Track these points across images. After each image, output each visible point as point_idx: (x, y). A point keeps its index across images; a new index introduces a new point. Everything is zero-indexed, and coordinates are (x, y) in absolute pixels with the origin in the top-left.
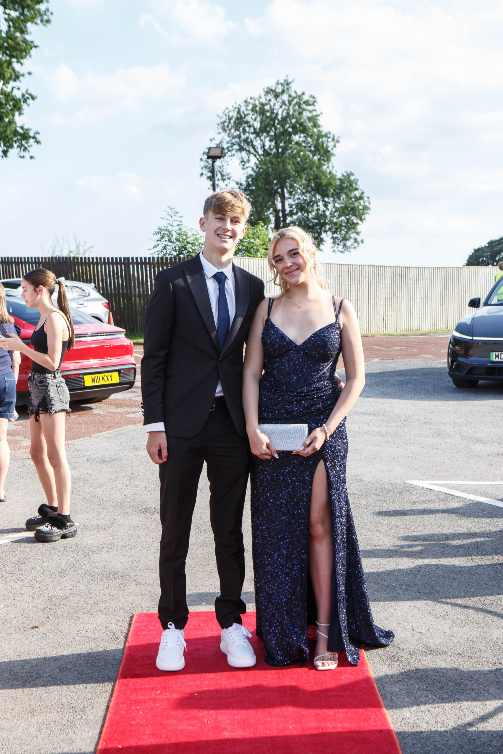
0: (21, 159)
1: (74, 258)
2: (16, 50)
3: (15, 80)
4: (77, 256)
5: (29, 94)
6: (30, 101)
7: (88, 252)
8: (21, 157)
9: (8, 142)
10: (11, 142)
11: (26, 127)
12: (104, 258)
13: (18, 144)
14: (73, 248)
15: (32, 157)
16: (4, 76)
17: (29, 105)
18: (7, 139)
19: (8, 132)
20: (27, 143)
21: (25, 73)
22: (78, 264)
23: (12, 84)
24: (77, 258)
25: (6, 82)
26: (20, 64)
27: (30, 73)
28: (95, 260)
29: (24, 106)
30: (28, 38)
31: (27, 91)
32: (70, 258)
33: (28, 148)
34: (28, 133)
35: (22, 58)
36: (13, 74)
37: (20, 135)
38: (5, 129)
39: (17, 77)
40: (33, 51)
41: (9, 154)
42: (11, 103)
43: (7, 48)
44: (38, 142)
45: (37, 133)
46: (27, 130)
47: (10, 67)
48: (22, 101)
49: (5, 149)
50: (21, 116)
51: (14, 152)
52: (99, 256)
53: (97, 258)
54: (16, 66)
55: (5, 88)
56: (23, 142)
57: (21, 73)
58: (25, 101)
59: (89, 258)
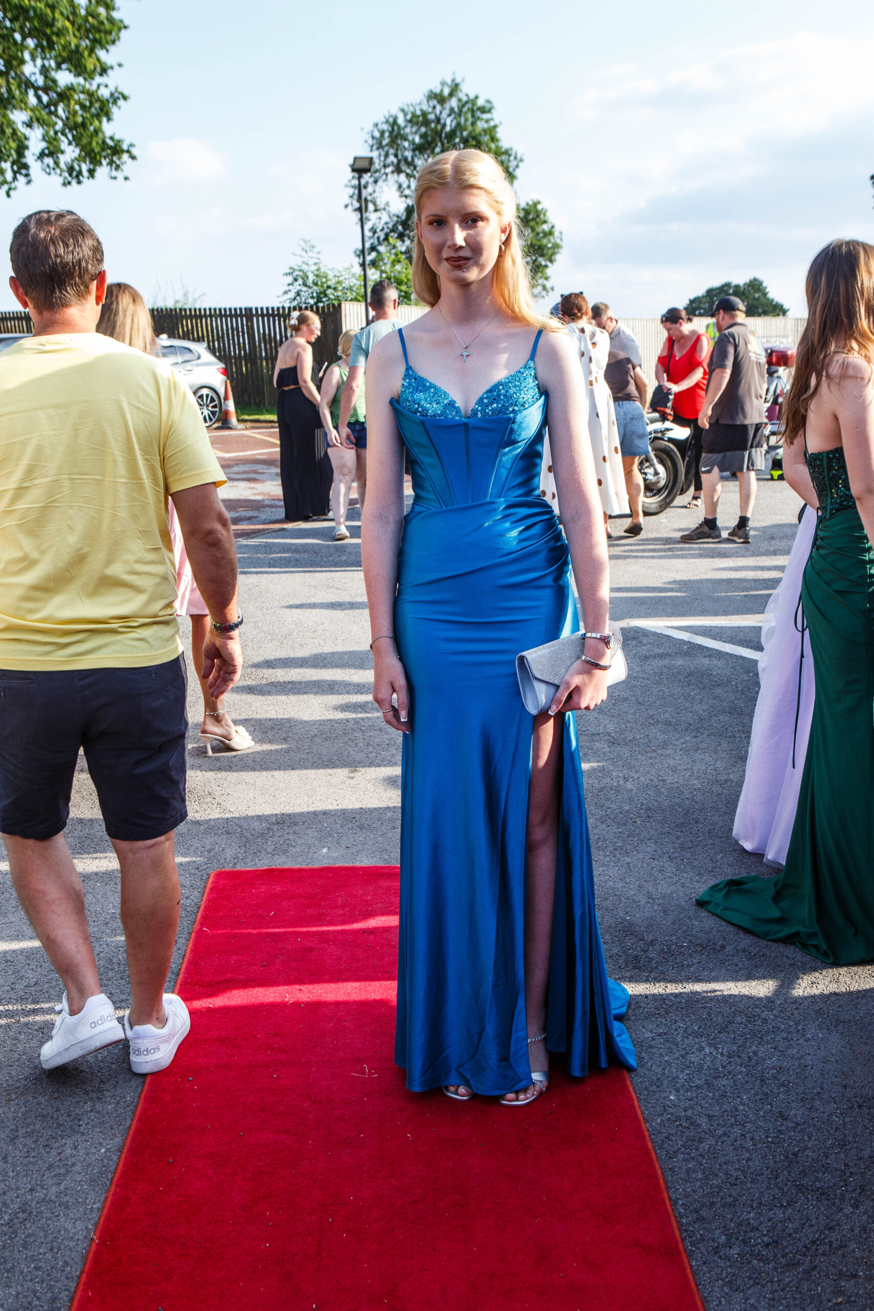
0: (113, 181)
1: (181, 310)
2: (99, 31)
3: (101, 75)
4: (186, 306)
5: (119, 93)
6: (121, 102)
7: (199, 301)
8: (112, 178)
9: (95, 158)
10: (98, 157)
11: (117, 137)
12: (220, 310)
13: (107, 160)
14: (179, 297)
15: (126, 178)
16: (86, 68)
17: (119, 108)
18: (93, 154)
19: (94, 144)
20: (119, 159)
21: (115, 64)
22: (186, 317)
23: (98, 79)
24: (185, 310)
25: (90, 76)
26: (105, 51)
27: (120, 65)
28: (208, 313)
29: (114, 110)
30: (115, 15)
31: (116, 89)
32: (175, 310)
33: (121, 166)
34: (120, 146)
35: (107, 43)
36: (98, 65)
37: (111, 148)
38: (89, 139)
39: (104, 71)
40: (123, 33)
41: (97, 174)
42: (97, 105)
43: (88, 31)
44: (133, 158)
45: (132, 145)
46: (119, 141)
47: (94, 56)
48: (111, 101)
49: (92, 167)
50: (111, 122)
51: (103, 171)
52: (213, 307)
53: (210, 309)
54: (102, 54)
55: (87, 86)
56: (115, 158)
57: (109, 63)
58: (115, 102)
59: (200, 310)
